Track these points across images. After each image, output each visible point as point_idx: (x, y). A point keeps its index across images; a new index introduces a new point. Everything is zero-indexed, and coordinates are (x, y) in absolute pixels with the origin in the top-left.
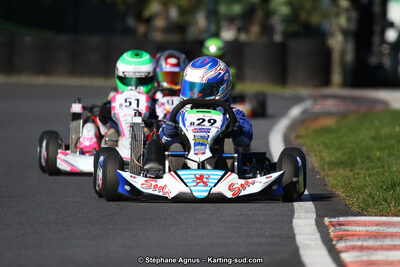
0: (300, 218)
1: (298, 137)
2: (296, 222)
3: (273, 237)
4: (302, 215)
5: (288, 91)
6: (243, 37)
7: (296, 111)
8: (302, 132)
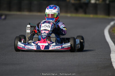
0: (113, 54)
1: (113, 31)
2: (111, 55)
3: (104, 59)
4: (113, 53)
5: (110, 18)
6: (97, 2)
7: (112, 23)
8: (114, 29)
